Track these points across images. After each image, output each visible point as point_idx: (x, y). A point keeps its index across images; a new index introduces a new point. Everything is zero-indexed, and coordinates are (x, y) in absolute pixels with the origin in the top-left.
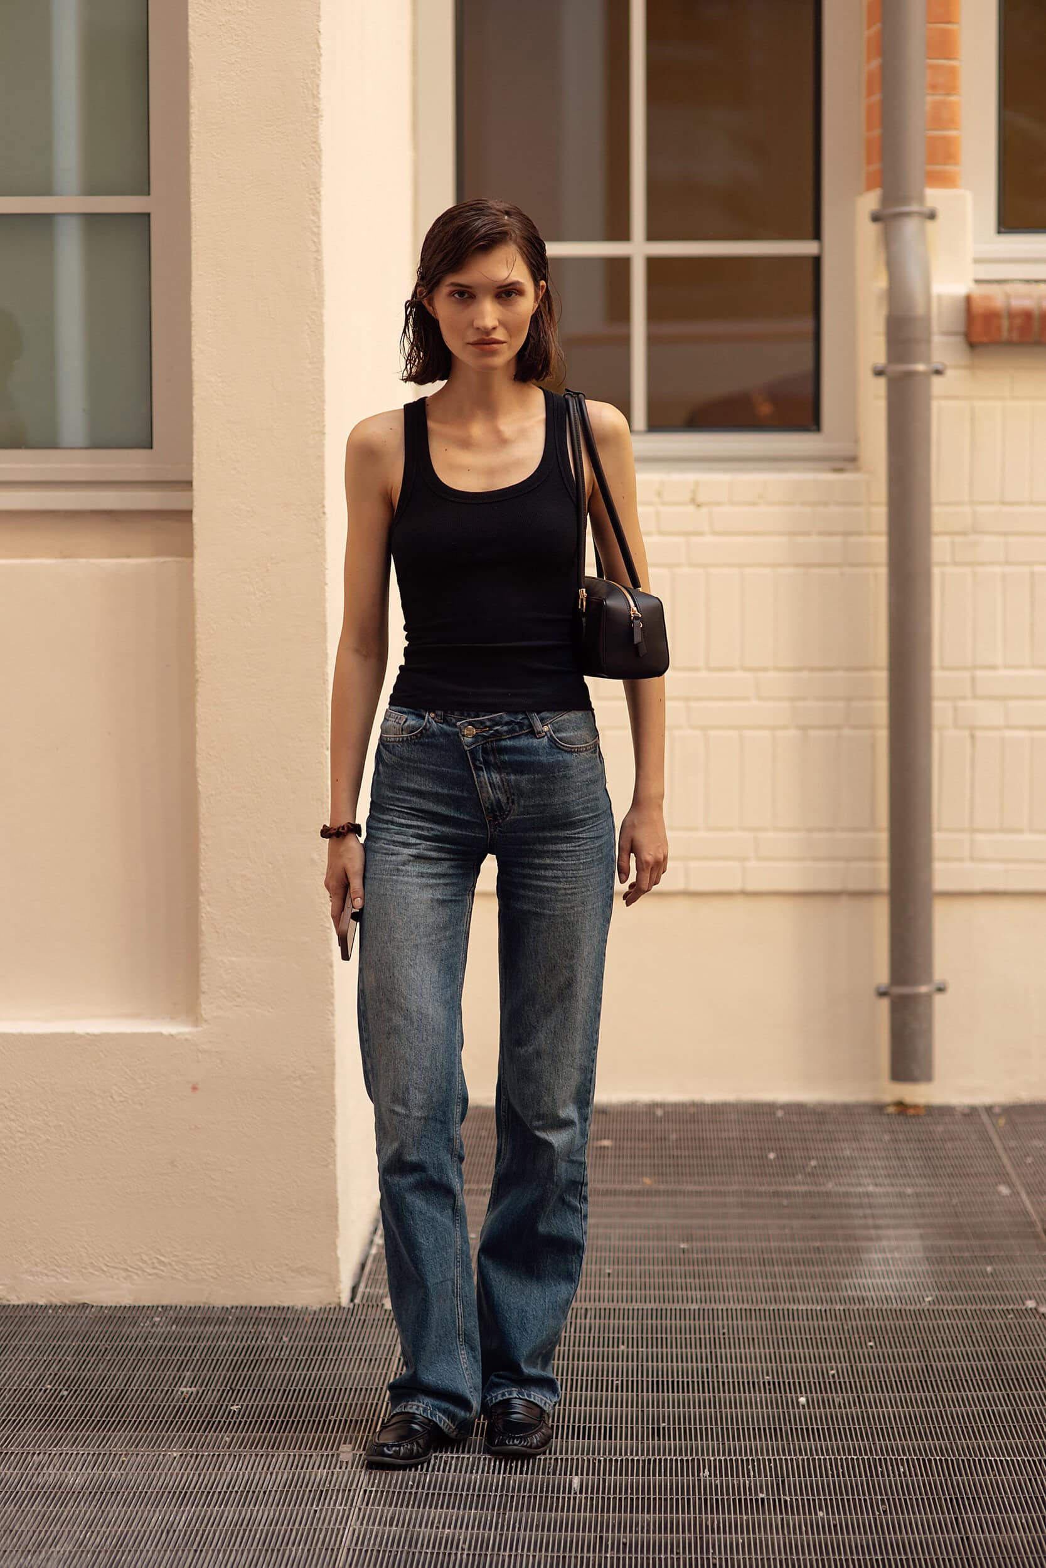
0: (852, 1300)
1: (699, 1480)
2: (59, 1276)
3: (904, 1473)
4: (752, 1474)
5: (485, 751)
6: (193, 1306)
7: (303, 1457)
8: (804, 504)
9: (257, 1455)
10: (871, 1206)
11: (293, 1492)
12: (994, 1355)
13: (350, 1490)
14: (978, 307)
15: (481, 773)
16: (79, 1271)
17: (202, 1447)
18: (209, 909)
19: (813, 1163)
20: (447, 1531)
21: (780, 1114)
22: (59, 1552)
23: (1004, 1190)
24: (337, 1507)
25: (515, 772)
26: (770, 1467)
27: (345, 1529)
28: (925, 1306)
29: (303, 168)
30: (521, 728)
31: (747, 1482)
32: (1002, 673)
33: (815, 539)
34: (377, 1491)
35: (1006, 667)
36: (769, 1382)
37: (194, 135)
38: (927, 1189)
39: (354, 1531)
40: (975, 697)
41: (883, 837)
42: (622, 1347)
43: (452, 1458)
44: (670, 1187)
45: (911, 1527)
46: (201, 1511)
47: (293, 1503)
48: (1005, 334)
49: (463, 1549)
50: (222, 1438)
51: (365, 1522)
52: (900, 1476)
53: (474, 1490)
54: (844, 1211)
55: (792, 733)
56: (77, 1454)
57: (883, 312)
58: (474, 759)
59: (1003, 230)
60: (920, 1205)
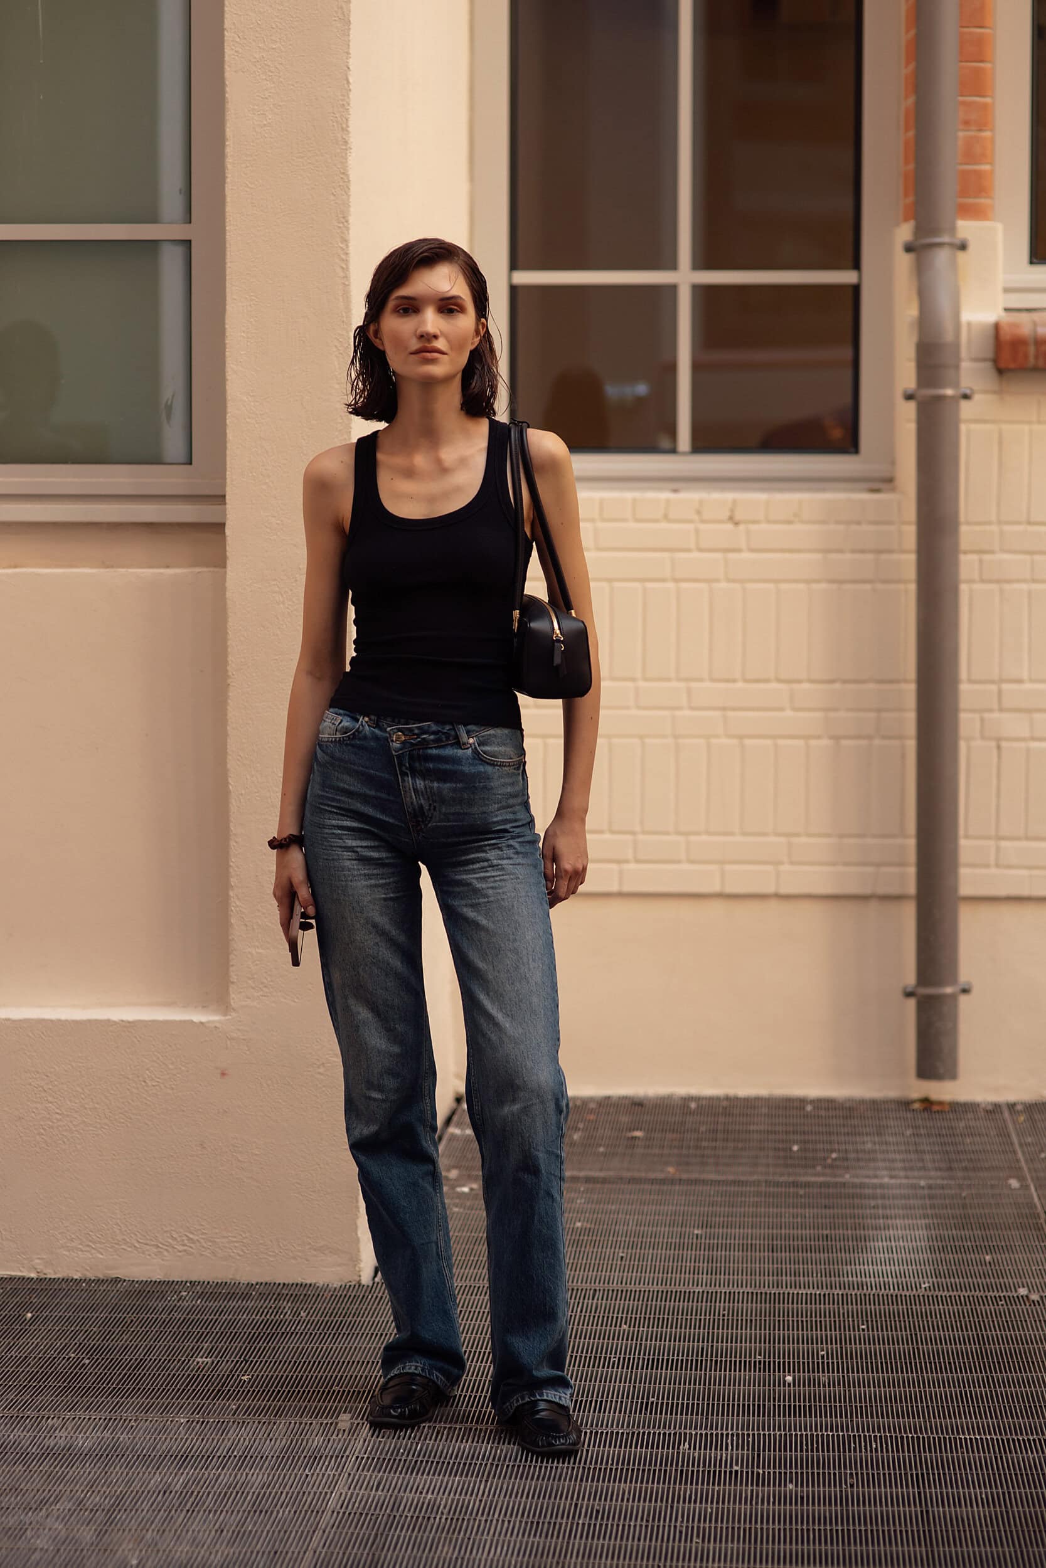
0: (851, 1286)
1: (678, 1453)
2: (93, 1251)
3: (876, 1449)
4: (730, 1447)
5: (411, 757)
6: (220, 1282)
7: (303, 1425)
8: (838, 522)
9: (259, 1422)
10: (883, 1197)
11: (289, 1457)
12: (981, 1340)
13: (342, 1457)
14: (1006, 335)
15: (406, 778)
16: (112, 1247)
17: (208, 1414)
18: (238, 903)
19: (834, 1155)
20: (429, 1496)
21: (809, 1108)
22: (58, 1509)
23: (1014, 1183)
24: (328, 1472)
25: (439, 780)
26: (748, 1442)
27: (332, 1492)
28: (921, 1292)
29: (332, 197)
30: (448, 739)
31: (724, 1455)
32: (1027, 686)
33: (848, 556)
34: (368, 1458)
35: (1032, 681)
36: (760, 1362)
37: (229, 166)
38: (939, 1182)
39: (341, 1494)
40: (1001, 710)
41: (911, 843)
42: (624, 1327)
43: (445, 1428)
44: (694, 1176)
45: (874, 1501)
46: (198, 1473)
47: (287, 1467)
48: (1032, 361)
49: (442, 1513)
50: (229, 1405)
51: (352, 1487)
52: (871, 1451)
53: (462, 1458)
54: (856, 1201)
55: (825, 742)
56: (89, 1419)
57: (914, 339)
58: (401, 765)
59: (1035, 260)
60: (931, 1197)
